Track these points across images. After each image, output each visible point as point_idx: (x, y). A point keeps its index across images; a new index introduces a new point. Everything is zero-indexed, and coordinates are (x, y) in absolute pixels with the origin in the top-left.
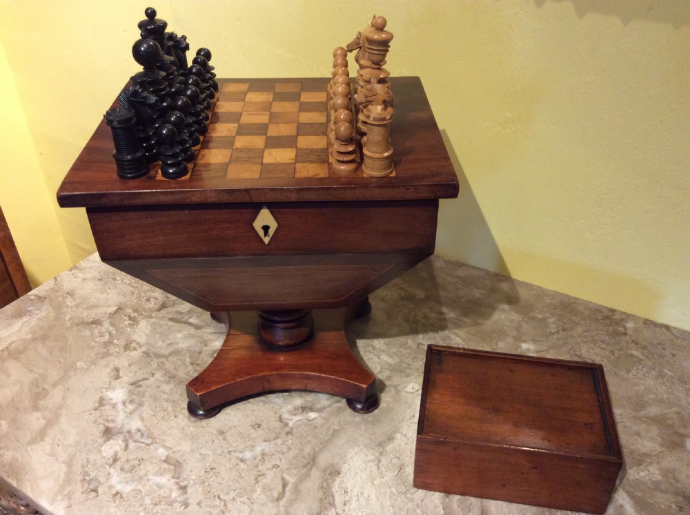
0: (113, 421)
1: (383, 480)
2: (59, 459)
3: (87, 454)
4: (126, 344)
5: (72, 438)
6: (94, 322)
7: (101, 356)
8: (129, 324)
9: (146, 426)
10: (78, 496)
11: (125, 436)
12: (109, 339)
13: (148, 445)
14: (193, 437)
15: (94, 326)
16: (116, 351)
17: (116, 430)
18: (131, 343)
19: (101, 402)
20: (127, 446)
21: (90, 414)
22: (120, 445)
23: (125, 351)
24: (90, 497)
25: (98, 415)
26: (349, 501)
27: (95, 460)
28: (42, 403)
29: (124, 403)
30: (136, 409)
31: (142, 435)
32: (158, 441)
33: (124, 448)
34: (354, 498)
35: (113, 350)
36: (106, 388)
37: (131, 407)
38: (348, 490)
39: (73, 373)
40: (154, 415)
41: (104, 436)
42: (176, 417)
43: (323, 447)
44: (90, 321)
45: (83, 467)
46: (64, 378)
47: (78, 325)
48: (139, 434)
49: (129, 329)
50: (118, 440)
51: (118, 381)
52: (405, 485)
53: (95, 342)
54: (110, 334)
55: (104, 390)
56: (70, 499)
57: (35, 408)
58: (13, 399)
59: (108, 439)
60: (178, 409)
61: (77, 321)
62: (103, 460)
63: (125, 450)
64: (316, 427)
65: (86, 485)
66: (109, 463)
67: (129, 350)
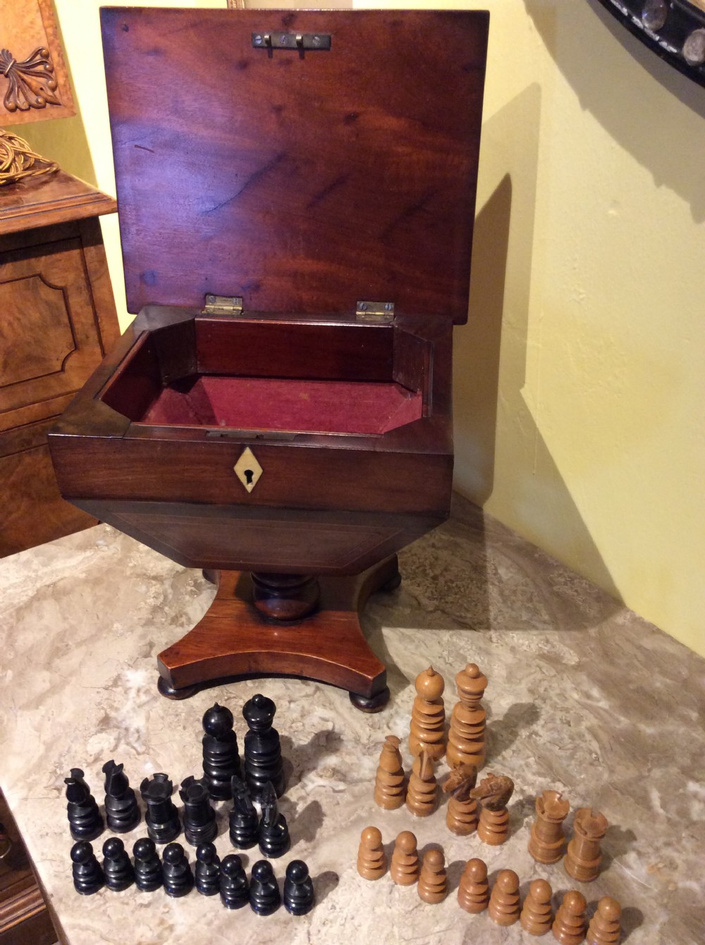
0: (117, 710)
1: (388, 910)
2: (42, 736)
3: (72, 742)
4: (176, 616)
5: (66, 716)
6: (155, 578)
7: (143, 622)
8: (192, 590)
9: (148, 728)
10: (40, 790)
11: (120, 733)
12: (162, 603)
13: (139, 754)
14: (191, 762)
15: (154, 582)
16: (161, 621)
17: (115, 722)
18: (181, 616)
19: (116, 681)
20: (116, 747)
21: (98, 692)
22: (110, 743)
23: (171, 624)
24: (50, 796)
25: (105, 697)
26: (331, 921)
27: (76, 752)
28: (57, 662)
29: (139, 691)
30: (148, 702)
31: (139, 737)
32: (151, 752)
33: (112, 748)
34: (339, 920)
35: (160, 618)
36: (129, 665)
37: (144, 698)
38: (338, 907)
39: (104, 635)
40: (162, 718)
41: (98, 725)
42: (184, 728)
43: (335, 835)
44: (152, 574)
45: (61, 755)
46: (93, 638)
47: (138, 576)
48: (136, 735)
49: (187, 598)
50: (111, 735)
51: (146, 660)
52: (414, 929)
53: (146, 603)
54: (166, 597)
55: (126, 667)
56: (30, 789)
57: (48, 666)
58: (31, 648)
59: (102, 731)
60: (192, 719)
61: (139, 571)
62: (84, 756)
63: (111, 751)
64: (338, 804)
65: (54, 778)
66: (88, 761)
67: (176, 624)
